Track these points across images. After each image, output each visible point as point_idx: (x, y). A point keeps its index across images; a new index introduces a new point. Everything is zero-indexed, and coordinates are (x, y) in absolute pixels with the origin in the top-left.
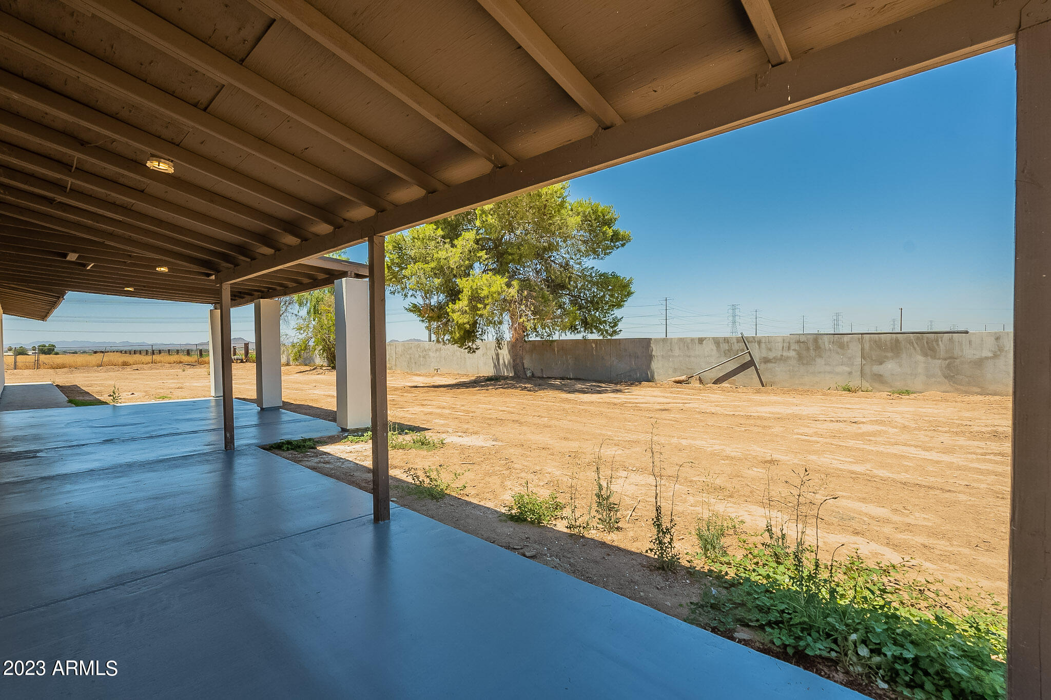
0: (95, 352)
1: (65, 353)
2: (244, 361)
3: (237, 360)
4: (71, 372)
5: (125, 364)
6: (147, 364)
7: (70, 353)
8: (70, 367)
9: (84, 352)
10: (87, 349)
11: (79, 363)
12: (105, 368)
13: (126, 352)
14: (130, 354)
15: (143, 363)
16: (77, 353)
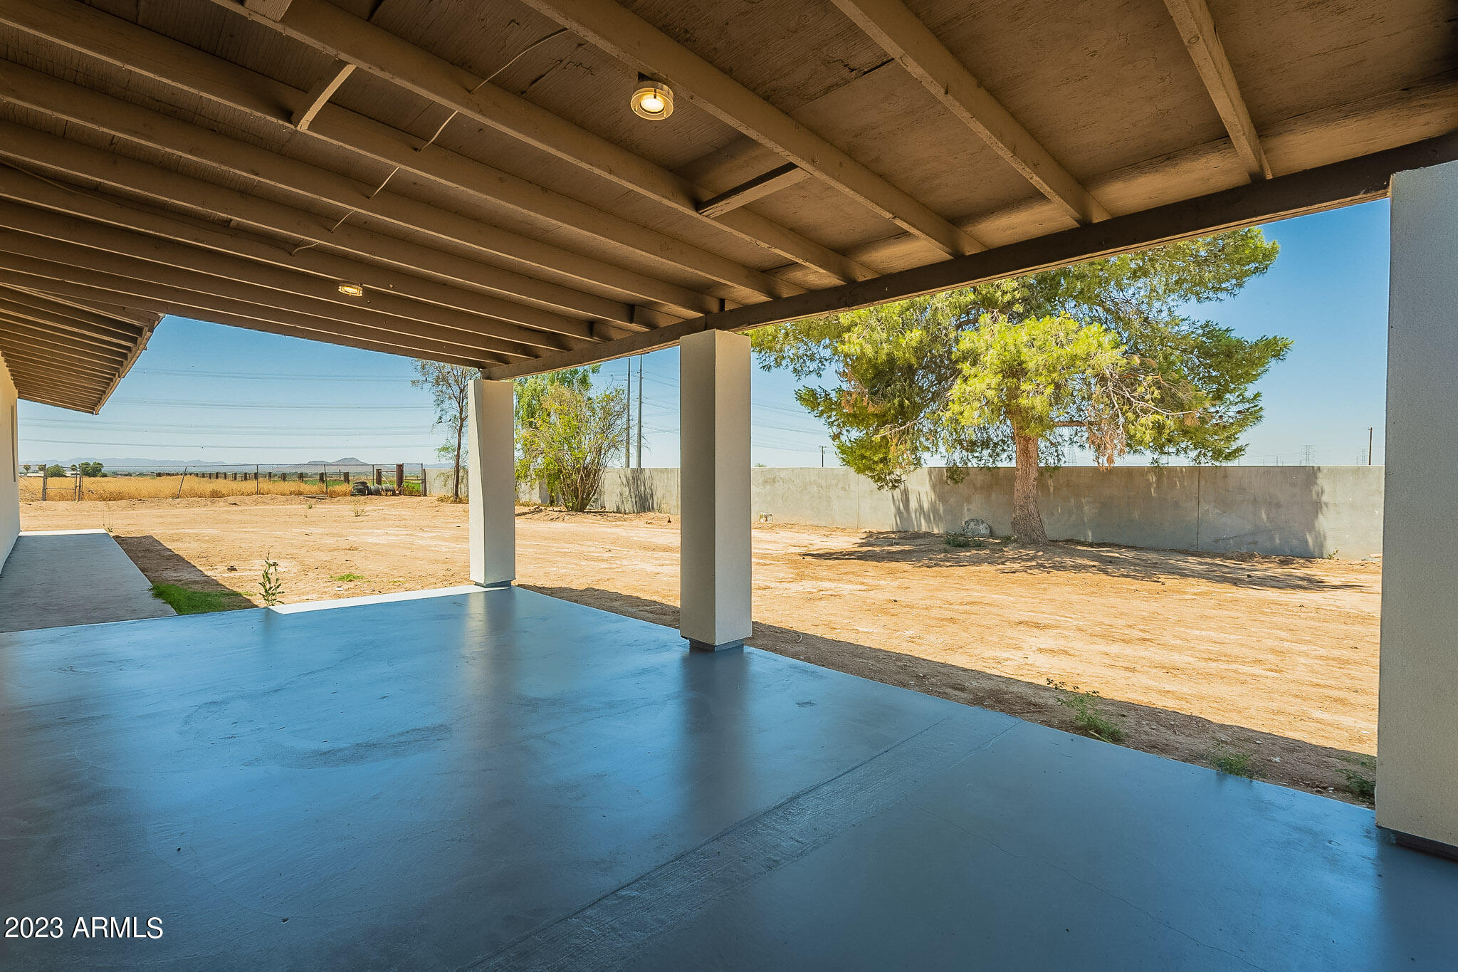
0: (159, 475)
1: (115, 474)
2: (397, 492)
3: (387, 490)
4: (133, 507)
5: (216, 495)
6: (248, 495)
7: (121, 475)
8: (131, 498)
9: (141, 474)
10: (144, 470)
11: (144, 492)
12: (185, 501)
13: (203, 475)
14: (210, 478)
15: (243, 494)
16: (131, 476)
